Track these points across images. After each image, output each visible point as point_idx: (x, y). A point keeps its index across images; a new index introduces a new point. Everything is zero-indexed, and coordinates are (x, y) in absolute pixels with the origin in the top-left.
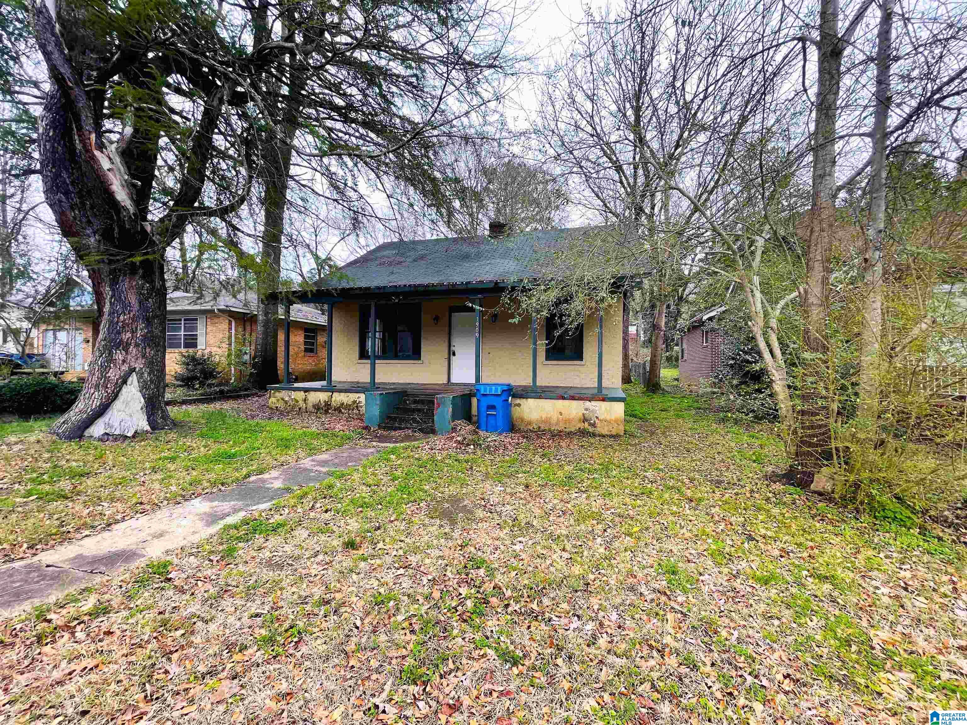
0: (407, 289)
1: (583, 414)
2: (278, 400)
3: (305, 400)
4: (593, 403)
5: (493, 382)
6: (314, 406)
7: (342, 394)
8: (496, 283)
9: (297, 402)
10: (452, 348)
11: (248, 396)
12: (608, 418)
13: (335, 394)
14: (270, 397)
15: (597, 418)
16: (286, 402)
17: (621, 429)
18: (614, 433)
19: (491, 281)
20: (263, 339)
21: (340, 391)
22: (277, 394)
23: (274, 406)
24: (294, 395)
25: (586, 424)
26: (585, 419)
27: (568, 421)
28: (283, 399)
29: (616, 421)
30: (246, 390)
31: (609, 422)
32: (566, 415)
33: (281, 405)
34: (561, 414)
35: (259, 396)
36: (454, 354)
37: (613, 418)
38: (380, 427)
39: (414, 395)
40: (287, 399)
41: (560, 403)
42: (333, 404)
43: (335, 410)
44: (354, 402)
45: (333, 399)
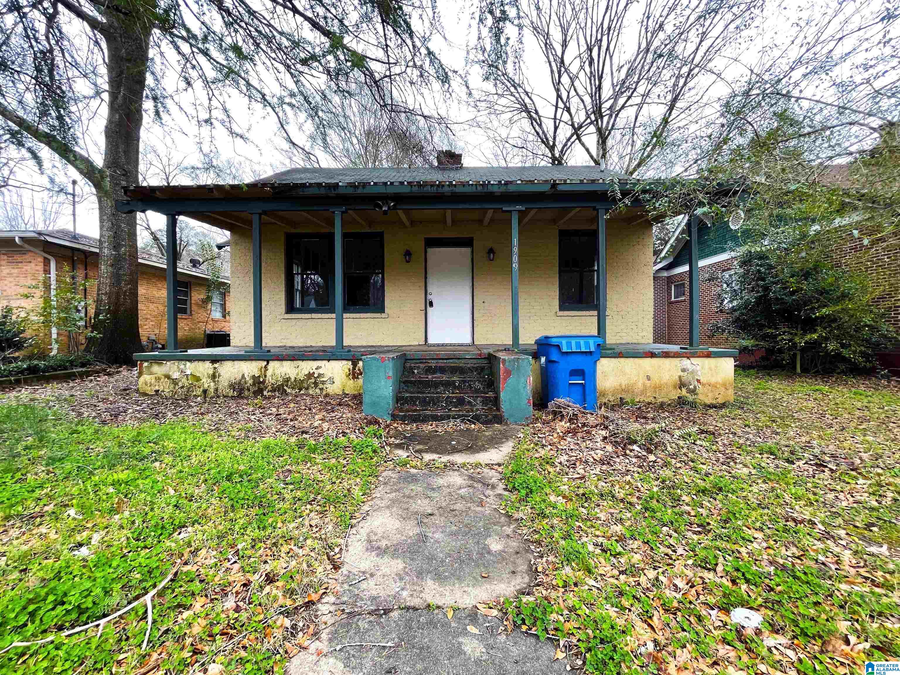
0: (406, 190)
1: (680, 377)
2: (158, 379)
3: (214, 377)
4: (695, 361)
5: (574, 333)
6: (232, 386)
7: (285, 363)
8: (554, 185)
9: (198, 379)
10: (429, 297)
11: (88, 374)
12: (713, 380)
13: (273, 365)
14: (140, 374)
15: (698, 381)
16: (175, 382)
17: (730, 395)
18: (721, 401)
19: (546, 181)
20: (112, 285)
21: (280, 358)
22: (156, 368)
23: (150, 391)
24: (190, 368)
25: (684, 390)
26: (682, 385)
27: (658, 388)
28: (168, 377)
29: (724, 385)
30: (83, 365)
31: (713, 386)
32: (655, 379)
33: (166, 387)
34: (648, 378)
35: (109, 374)
36: (431, 304)
37: (720, 381)
38: (394, 417)
39: (421, 360)
40: (176, 375)
41: (647, 362)
42: (270, 379)
43: (273, 390)
44: (310, 375)
45: (269, 373)
